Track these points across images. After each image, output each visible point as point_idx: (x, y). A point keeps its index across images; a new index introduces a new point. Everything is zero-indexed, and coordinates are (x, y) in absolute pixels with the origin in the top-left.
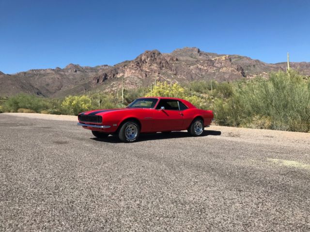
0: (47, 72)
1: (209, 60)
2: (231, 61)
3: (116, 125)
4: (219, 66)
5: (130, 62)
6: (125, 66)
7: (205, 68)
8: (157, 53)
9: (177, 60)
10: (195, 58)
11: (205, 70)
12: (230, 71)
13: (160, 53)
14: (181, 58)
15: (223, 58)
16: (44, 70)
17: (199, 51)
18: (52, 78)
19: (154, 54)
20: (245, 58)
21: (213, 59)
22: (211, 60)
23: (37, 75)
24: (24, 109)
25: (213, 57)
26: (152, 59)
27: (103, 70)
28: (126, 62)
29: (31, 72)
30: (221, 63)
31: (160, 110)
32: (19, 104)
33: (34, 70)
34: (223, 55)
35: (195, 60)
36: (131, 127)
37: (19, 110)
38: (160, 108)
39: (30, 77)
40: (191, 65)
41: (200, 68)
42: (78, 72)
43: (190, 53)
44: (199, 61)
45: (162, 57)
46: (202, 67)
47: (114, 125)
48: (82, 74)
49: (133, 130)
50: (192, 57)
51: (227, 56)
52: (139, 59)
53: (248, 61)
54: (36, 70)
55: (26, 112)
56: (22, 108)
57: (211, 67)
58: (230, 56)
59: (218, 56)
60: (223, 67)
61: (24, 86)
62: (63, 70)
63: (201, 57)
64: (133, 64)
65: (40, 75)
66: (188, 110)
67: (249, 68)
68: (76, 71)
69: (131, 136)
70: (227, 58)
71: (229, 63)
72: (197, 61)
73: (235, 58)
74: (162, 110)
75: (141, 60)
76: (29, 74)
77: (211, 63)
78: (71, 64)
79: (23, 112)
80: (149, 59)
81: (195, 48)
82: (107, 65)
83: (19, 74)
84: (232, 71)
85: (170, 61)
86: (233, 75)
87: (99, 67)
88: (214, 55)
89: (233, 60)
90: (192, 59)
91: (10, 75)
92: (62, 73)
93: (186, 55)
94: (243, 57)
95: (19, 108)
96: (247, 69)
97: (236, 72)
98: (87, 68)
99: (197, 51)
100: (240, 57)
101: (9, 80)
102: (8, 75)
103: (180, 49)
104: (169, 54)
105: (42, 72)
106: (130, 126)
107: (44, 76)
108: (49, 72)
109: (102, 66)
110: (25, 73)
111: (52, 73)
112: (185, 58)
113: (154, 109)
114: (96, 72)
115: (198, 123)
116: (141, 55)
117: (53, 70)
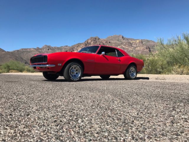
0: (31, 50)
1: (129, 43)
2: (142, 43)
3: (61, 65)
4: (135, 46)
5: (81, 44)
6: (78, 46)
7: (127, 47)
8: (97, 38)
9: (109, 42)
10: (120, 41)
11: (127, 49)
12: (142, 49)
13: (99, 39)
14: (112, 42)
15: (138, 41)
16: (29, 49)
17: (123, 37)
18: (34, 54)
19: (96, 39)
20: (151, 42)
21: (132, 42)
22: (130, 43)
23: (25, 52)
24: (13, 70)
25: (131, 41)
26: (95, 42)
27: (65, 48)
28: (79, 44)
29: (21, 50)
30: (136, 44)
31: (101, 55)
32: (10, 67)
33: (23, 49)
34: (137, 40)
35: (121, 42)
36: (75, 68)
37: (10, 71)
38: (101, 53)
39: (20, 53)
40: (118, 46)
41: (124, 48)
42: (50, 50)
43: (117, 39)
44: (123, 43)
45: (100, 41)
46: (125, 47)
47: (59, 65)
48: (52, 51)
49: (77, 70)
50: (118, 41)
51: (140, 40)
52: (86, 42)
53: (152, 43)
54: (25, 49)
55: (14, 72)
56: (12, 69)
57: (130, 47)
58: (141, 40)
59: (135, 40)
60: (137, 47)
61: (17, 58)
62: (41, 49)
63: (124, 41)
64: (83, 45)
65: (27, 52)
66: (124, 57)
67: (153, 47)
68: (48, 50)
69: (75, 76)
70: (140, 41)
71: (141, 44)
72: (122, 43)
73: (145, 41)
74: (103, 55)
75: (88, 43)
76: (20, 51)
77: (131, 44)
78: (46, 45)
79: (12, 72)
80: (92, 42)
81: (121, 35)
82: (67, 46)
83: (14, 51)
84: (143, 49)
85: (105, 43)
86: (144, 51)
87: (62, 47)
88: (132, 39)
89: (144, 43)
90: (119, 42)
91: (9, 52)
92: (40, 51)
93: (115, 40)
94: (150, 41)
95: (10, 69)
96: (152, 48)
97: (146, 50)
98: (55, 48)
99: (122, 37)
100: (148, 41)
101: (8, 55)
102: (8, 52)
103: (112, 36)
104: (105, 39)
105: (28, 50)
106: (74, 66)
107: (29, 52)
108: (32, 50)
109: (64, 46)
110: (18, 51)
111: (34, 51)
112: (114, 42)
113: (95, 53)
114: (61, 50)
115: (132, 69)
116: (88, 40)
117: (35, 49)
